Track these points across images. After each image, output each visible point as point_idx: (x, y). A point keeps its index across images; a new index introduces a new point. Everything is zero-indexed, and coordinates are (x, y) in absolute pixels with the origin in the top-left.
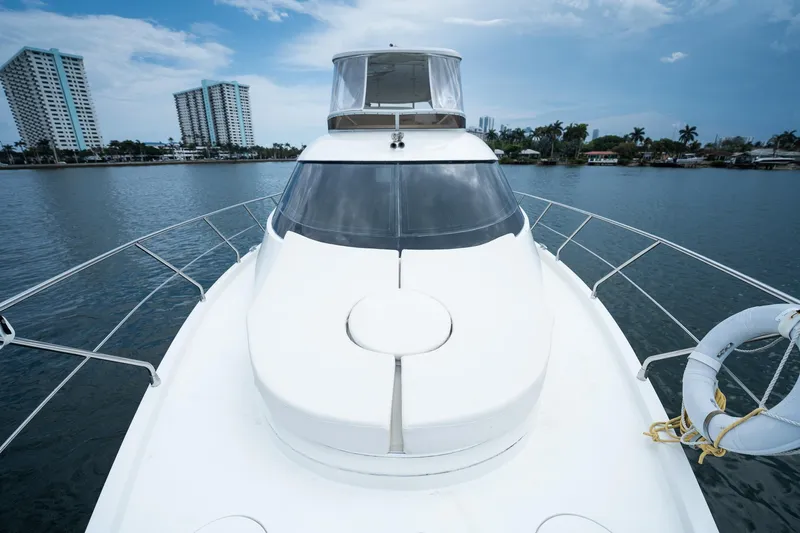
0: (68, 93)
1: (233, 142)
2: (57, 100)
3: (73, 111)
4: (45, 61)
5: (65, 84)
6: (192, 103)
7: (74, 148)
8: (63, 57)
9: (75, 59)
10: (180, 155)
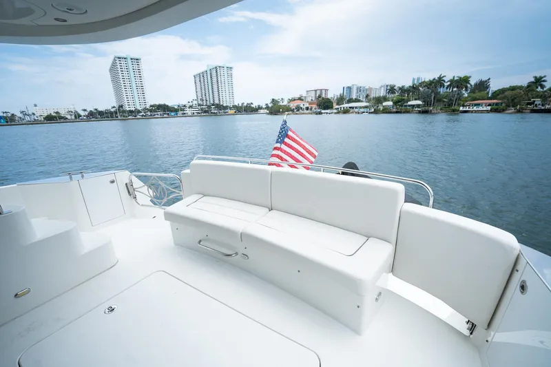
0: (133, 79)
1: (221, 103)
2: (127, 82)
3: (135, 88)
4: (123, 62)
5: (132, 73)
6: (202, 80)
7: (133, 109)
8: (132, 59)
9: (137, 59)
10: (189, 112)
